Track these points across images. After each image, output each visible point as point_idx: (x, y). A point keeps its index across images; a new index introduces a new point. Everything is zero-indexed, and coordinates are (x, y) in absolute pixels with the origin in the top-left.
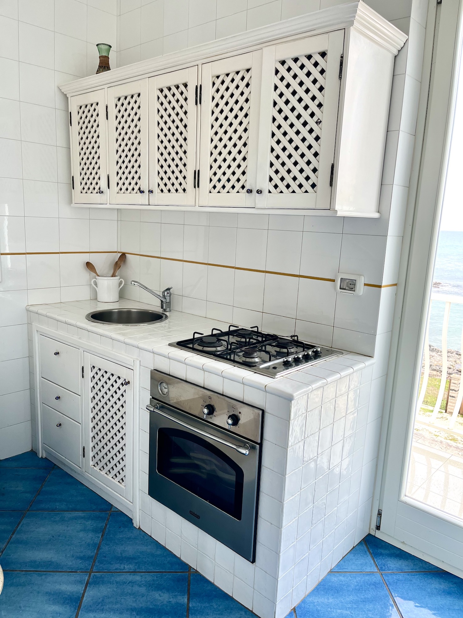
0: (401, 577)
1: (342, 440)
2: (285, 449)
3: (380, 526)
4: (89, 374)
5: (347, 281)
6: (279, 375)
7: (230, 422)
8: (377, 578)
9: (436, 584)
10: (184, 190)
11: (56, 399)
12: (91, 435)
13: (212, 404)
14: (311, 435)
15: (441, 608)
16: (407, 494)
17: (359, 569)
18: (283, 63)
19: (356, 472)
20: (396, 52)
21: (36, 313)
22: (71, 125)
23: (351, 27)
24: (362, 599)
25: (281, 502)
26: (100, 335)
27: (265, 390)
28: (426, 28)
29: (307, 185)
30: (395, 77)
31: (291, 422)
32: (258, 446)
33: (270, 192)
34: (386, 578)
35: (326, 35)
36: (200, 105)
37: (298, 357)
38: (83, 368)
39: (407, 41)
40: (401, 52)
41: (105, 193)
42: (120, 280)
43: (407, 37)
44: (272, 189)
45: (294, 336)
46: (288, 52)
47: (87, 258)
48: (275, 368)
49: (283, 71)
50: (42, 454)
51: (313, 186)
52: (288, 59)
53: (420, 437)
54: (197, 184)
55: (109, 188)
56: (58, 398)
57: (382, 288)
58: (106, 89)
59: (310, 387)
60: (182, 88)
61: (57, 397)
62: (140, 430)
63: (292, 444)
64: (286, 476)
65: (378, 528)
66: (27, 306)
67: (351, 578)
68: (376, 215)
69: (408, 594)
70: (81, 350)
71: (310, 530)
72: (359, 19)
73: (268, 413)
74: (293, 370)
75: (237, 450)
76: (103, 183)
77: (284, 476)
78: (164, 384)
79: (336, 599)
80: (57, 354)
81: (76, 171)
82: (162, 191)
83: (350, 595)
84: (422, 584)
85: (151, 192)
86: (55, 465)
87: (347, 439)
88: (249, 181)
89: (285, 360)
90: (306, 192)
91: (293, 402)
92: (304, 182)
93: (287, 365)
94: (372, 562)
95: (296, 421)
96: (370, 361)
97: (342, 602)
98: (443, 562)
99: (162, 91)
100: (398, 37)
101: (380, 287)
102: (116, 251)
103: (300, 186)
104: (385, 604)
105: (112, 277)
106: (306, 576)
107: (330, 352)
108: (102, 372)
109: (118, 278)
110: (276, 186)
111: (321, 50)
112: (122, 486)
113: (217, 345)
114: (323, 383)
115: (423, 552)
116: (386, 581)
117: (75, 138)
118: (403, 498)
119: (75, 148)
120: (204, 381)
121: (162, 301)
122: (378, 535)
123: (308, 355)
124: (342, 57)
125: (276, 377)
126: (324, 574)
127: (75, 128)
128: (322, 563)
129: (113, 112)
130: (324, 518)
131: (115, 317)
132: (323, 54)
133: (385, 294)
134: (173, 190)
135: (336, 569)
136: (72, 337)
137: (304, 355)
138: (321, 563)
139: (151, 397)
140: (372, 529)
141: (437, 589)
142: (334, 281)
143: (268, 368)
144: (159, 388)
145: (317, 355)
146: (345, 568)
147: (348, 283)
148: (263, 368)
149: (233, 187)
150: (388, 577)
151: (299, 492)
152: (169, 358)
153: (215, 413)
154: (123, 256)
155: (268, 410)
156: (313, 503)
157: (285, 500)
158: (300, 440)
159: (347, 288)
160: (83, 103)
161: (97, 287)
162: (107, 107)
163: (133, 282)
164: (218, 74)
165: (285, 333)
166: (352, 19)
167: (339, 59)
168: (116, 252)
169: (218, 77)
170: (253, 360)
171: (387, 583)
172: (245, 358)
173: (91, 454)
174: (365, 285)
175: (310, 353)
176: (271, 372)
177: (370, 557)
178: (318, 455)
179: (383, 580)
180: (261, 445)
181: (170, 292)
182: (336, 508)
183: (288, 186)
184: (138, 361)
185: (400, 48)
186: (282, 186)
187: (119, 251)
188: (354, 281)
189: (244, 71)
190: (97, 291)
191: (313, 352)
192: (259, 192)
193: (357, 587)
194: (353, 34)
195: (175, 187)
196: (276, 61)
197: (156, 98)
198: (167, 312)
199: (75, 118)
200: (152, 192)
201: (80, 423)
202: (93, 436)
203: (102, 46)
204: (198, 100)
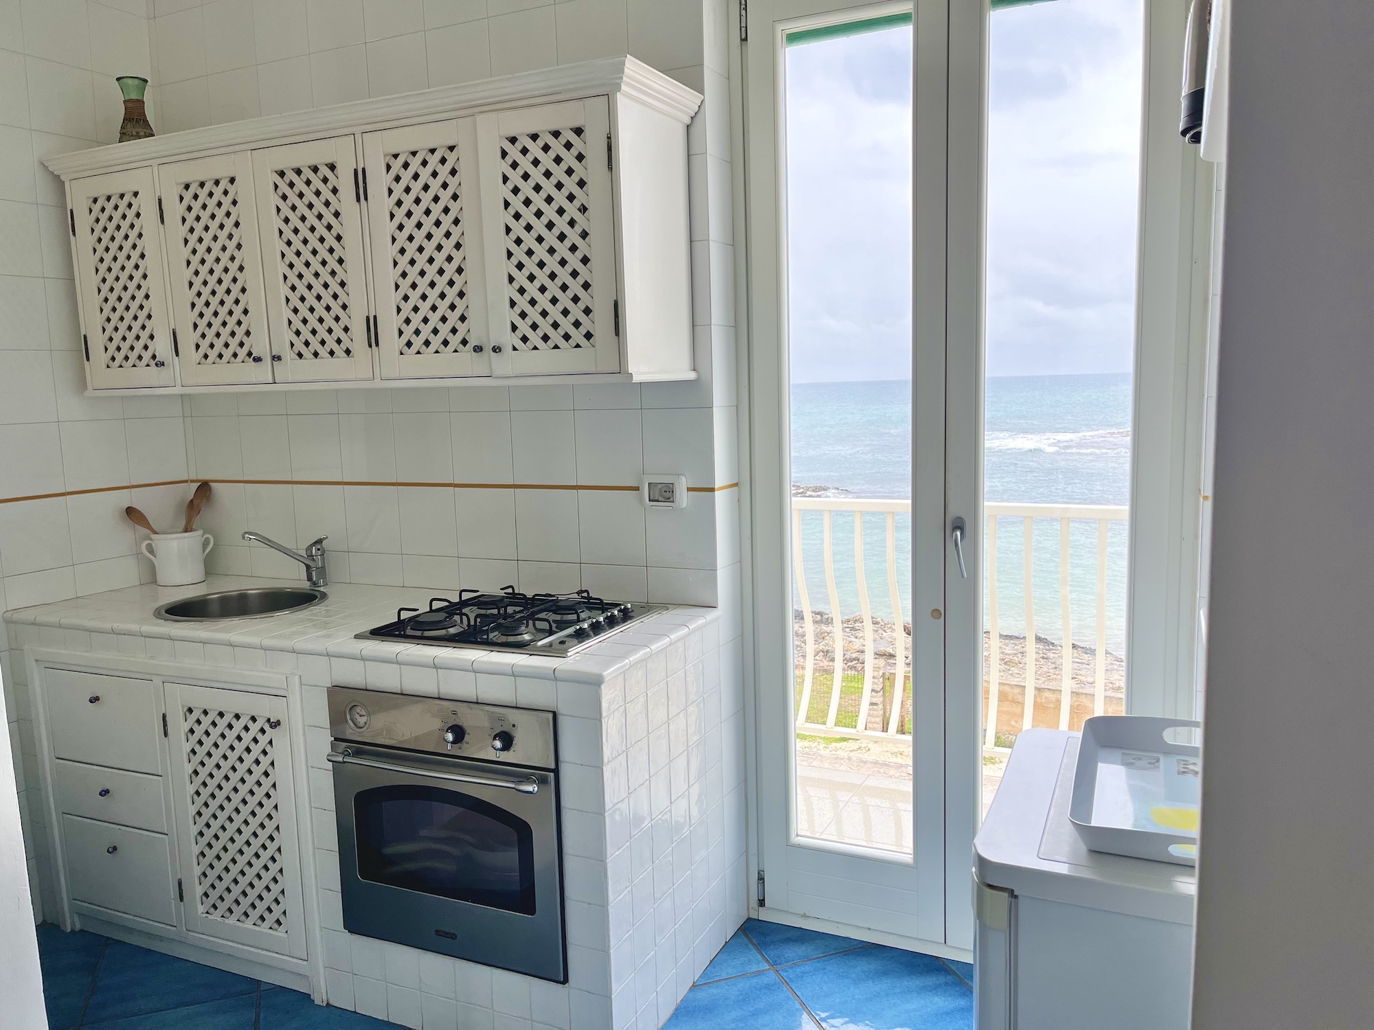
0: (807, 967)
1: (684, 751)
2: (599, 767)
3: (764, 900)
4: (180, 726)
5: (660, 486)
6: (571, 652)
7: (498, 744)
8: (771, 977)
9: (863, 965)
10: (348, 352)
11: (101, 794)
12: (196, 850)
13: (460, 724)
14: (636, 743)
15: (875, 996)
16: (799, 833)
17: (739, 972)
18: (513, 140)
19: (713, 808)
20: (688, 121)
21: (33, 624)
22: (74, 234)
23: (618, 93)
24: (750, 1012)
25: (602, 861)
26: (201, 642)
27: (555, 677)
28: (728, 79)
29: (577, 336)
30: (691, 157)
31: (603, 720)
32: (552, 774)
33: (515, 349)
34: (784, 974)
35: (580, 103)
36: (365, 202)
37: (597, 622)
38: (164, 716)
39: (703, 103)
40: (697, 120)
41: (169, 365)
42: (205, 536)
43: (702, 97)
44: (519, 344)
45: (582, 592)
46: (521, 124)
47: (125, 499)
48: (562, 642)
49: (514, 153)
50: (73, 923)
51: (588, 336)
52: (522, 134)
53: (814, 757)
54: (373, 339)
55: (177, 354)
56: (105, 793)
57: (716, 492)
58: (155, 169)
59: (627, 661)
60: (325, 171)
61: (103, 791)
62: (313, 809)
63: (608, 758)
64: (606, 814)
65: (762, 903)
66: (5, 612)
67: (727, 987)
68: (692, 376)
69: (822, 988)
70: (157, 681)
71: (652, 909)
72: (627, 80)
73: (563, 715)
74: (593, 642)
75: (517, 790)
76: (162, 346)
77: (602, 815)
78: (358, 710)
79: (709, 1023)
80: (95, 700)
81: (92, 323)
82: (300, 355)
83: (731, 1012)
84: (841, 970)
85: (277, 358)
86: (108, 938)
87: (692, 749)
88: (475, 331)
89: (578, 627)
90: (578, 346)
91: (603, 687)
92: (572, 331)
93: (581, 636)
94: (759, 956)
95: (610, 720)
96: (712, 615)
97: (720, 1024)
98: (869, 929)
99: (282, 174)
100: (687, 98)
101: (712, 490)
102: (186, 478)
103: (567, 337)
104: (788, 1010)
105: (186, 532)
106: (655, 993)
107: (647, 608)
108: (212, 716)
109: (200, 532)
110: (525, 339)
111: (576, 124)
112: (280, 933)
113: (448, 624)
114: (646, 653)
115: (837, 923)
116: (785, 978)
117: (85, 261)
118: (795, 840)
119: (87, 281)
120: (438, 687)
121: (308, 567)
122: (765, 915)
123: (613, 616)
124: (609, 138)
125: (569, 654)
126: (683, 991)
127: (84, 240)
128: (678, 970)
129: (175, 210)
130: (672, 889)
131: (215, 608)
132: (578, 131)
133: (721, 500)
134: (323, 352)
135: (703, 980)
136: (133, 659)
137: (607, 618)
138: (676, 970)
139: (333, 739)
140: (752, 908)
141: (866, 971)
142: (637, 489)
143: (550, 645)
144: (348, 717)
145: (626, 616)
146: (717, 976)
147: (661, 489)
148: (543, 646)
149: (446, 343)
150: (787, 971)
151: (629, 843)
152: (363, 659)
153: (467, 738)
154: (204, 488)
155: (562, 709)
156: (653, 863)
157: (608, 856)
158: (620, 752)
159: (660, 499)
160: (102, 193)
161: (155, 557)
162: (160, 201)
163: (247, 535)
164: (395, 151)
165: (565, 590)
166: (618, 81)
167: (606, 140)
168: (186, 481)
169: (396, 156)
170: (519, 638)
171: (787, 981)
172: (506, 637)
173: (199, 891)
174: (689, 489)
175: (616, 612)
176: (558, 650)
177: (754, 951)
178: (650, 777)
179: (780, 977)
180: (556, 771)
181: (322, 546)
182: (689, 872)
183: (546, 338)
184: (297, 679)
185: (693, 114)
186: (535, 338)
187: (195, 478)
188: (671, 486)
189: (445, 149)
190: (156, 564)
191: (620, 611)
192: (496, 349)
193: (740, 997)
194: (622, 102)
195: (327, 347)
196: (501, 137)
197: (272, 187)
198: (321, 586)
199: (84, 222)
200: (279, 358)
201: (166, 832)
202: (200, 851)
203: (130, 81)
204: (361, 192)
